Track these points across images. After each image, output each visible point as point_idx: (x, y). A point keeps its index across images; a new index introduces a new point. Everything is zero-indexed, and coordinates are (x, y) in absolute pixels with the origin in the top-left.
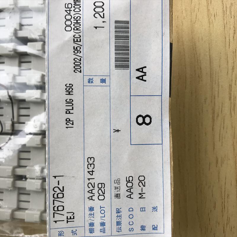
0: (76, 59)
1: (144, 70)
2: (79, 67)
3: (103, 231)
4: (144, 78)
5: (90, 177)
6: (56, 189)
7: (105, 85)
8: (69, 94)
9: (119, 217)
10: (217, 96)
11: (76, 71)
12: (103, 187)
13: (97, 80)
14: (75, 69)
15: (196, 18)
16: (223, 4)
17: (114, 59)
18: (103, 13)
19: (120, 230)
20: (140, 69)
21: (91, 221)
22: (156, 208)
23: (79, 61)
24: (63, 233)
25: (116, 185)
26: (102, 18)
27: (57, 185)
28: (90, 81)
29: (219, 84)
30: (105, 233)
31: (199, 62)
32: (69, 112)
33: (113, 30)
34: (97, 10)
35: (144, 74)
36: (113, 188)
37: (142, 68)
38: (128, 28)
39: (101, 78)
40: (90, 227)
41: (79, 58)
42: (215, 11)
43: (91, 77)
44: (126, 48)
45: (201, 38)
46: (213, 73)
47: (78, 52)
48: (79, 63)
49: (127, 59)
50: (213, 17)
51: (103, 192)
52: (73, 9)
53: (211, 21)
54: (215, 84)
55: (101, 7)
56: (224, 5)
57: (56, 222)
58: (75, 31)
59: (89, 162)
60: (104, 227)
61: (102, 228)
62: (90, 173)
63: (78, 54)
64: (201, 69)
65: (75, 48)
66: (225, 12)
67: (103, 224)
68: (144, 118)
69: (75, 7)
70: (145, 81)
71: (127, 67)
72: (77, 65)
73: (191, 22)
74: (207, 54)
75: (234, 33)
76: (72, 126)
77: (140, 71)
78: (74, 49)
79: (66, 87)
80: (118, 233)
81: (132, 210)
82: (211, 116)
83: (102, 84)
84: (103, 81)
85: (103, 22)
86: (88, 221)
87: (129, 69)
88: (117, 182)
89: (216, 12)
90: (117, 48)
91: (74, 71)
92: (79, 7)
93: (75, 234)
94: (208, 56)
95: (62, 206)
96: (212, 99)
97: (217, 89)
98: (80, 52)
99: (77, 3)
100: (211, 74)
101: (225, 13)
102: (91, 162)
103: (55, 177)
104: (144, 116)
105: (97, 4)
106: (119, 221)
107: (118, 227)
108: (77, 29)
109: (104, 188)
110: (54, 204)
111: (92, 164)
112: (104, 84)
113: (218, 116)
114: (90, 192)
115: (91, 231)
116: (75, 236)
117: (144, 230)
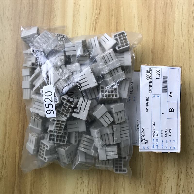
0: (150, 89)
3: (157, 148)
5: (154, 129)
6: (143, 132)
8: (147, 100)
9: (162, 143)
12: (158, 132)
13: (156, 96)
17: (162, 89)
24: (144, 147)
25: (162, 132)
26: (159, 75)
28: (154, 96)
31: (186, 89)
32: (147, 106)
33: (162, 79)
34: (157, 73)
35: (172, 94)
37: (171, 92)
38: (167, 79)
39: (158, 95)
40: (153, 146)
43: (154, 95)
44: (166, 86)
47: (151, 86)
49: (166, 89)
51: (158, 134)
52: (149, 72)
54: (191, 97)
55: (159, 72)
57: (142, 143)
67: (157, 145)
68: (171, 109)
70: (172, 97)
71: (166, 92)
72: (150, 91)
76: (148, 111)
78: (149, 85)
79: (146, 98)
81: (167, 141)
85: (159, 77)
86: (152, 144)
90: (163, 85)
91: (149, 93)
92: (151, 71)
94: (189, 87)
95: (144, 138)
96: (190, 103)
97: (192, 99)
100: (190, 93)
102: (154, 124)
103: (142, 128)
105: (157, 71)
108: (151, 79)
110: (142, 137)
112: (158, 97)
114: (153, 134)
115: (153, 148)
116: (148, 149)
117: (171, 148)
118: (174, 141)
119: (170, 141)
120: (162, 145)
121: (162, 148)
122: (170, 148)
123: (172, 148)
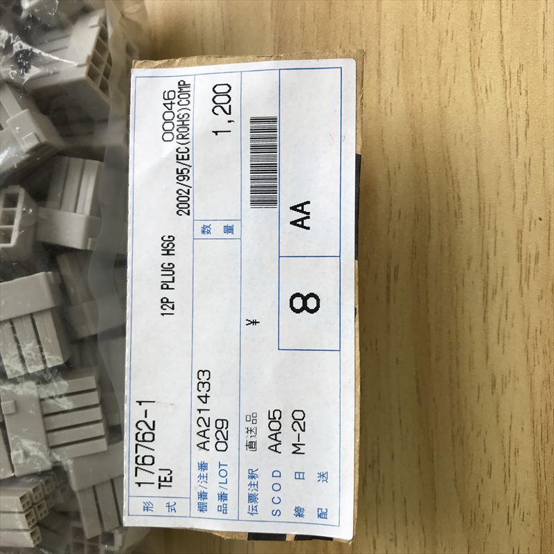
0: (180, 192)
1: (306, 208)
2: (186, 206)
3: (223, 510)
4: (306, 223)
5: (202, 406)
6: (141, 425)
7: (232, 236)
8: (168, 254)
9: (252, 486)
10: (493, 254)
11: (180, 213)
12: (225, 426)
13: (217, 229)
14: (178, 209)
15: (449, 97)
16: (503, 66)
17: (249, 189)
18: (229, 104)
19: (254, 512)
20: (298, 206)
21: (203, 489)
22: (326, 475)
23: (186, 195)
24: (151, 506)
25: (249, 425)
26: (227, 114)
27: (144, 419)
28: (206, 230)
29: (497, 229)
30: (226, 513)
31: (456, 185)
32: (168, 286)
33: (247, 134)
34: (219, 100)
35: (305, 215)
36: (244, 431)
37: (302, 205)
38: (274, 130)
39: (226, 223)
40: (199, 501)
41: (186, 189)
42: (488, 81)
43: (207, 224)
44: (272, 168)
45: (459, 136)
46: (484, 207)
47: (184, 179)
48: (186, 199)
49: (274, 189)
50: (483, 95)
51: (225, 436)
52: (177, 100)
53: (479, 102)
54: (489, 229)
55: (225, 94)
56: (505, 69)
57: (139, 484)
58: (179, 141)
59: (200, 379)
60: (225, 502)
61: (221, 504)
62: (201, 400)
63: (184, 182)
64: (459, 199)
65: (180, 172)
66: (508, 82)
67: (223, 497)
68: (305, 299)
69: (181, 96)
70: (308, 228)
71: (274, 202)
72: (182, 202)
73: (440, 104)
74: (473, 168)
75: (528, 126)
76: (171, 311)
77: (298, 211)
78: (178, 173)
79: (163, 242)
80: (251, 517)
81: (278, 474)
82: (481, 293)
83: (226, 236)
84: (229, 229)
85: (230, 122)
86: (196, 488)
87: (278, 206)
88: (252, 418)
89: (490, 84)
90: (255, 168)
91: (178, 213)
92: (187, 96)
93: (173, 511)
94: (475, 173)
95: (152, 456)
96: (482, 260)
97: (492, 240)
98: (189, 178)
99: (185, 89)
100: (480, 208)
101: (508, 85)
102: (203, 379)
103: (140, 403)
104: (305, 295)
105: (218, 89)
106: (253, 493)
107: (250, 504)
108: (183, 138)
109: (226, 428)
110: (136, 452)
111: (205, 383)
112: (230, 236)
113: (495, 292)
114: (200, 434)
115: (202, 508)
116: (173, 513)
117: (301, 516)
118: (323, 476)
119: (299, 476)
120: (252, 498)
121: (253, 511)
122: (299, 512)
123: (310, 515)
